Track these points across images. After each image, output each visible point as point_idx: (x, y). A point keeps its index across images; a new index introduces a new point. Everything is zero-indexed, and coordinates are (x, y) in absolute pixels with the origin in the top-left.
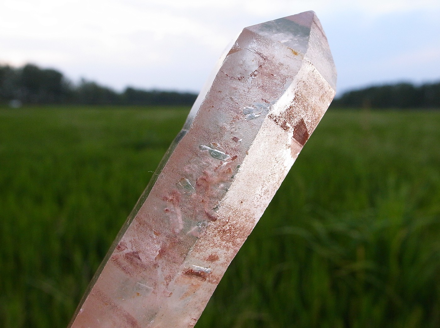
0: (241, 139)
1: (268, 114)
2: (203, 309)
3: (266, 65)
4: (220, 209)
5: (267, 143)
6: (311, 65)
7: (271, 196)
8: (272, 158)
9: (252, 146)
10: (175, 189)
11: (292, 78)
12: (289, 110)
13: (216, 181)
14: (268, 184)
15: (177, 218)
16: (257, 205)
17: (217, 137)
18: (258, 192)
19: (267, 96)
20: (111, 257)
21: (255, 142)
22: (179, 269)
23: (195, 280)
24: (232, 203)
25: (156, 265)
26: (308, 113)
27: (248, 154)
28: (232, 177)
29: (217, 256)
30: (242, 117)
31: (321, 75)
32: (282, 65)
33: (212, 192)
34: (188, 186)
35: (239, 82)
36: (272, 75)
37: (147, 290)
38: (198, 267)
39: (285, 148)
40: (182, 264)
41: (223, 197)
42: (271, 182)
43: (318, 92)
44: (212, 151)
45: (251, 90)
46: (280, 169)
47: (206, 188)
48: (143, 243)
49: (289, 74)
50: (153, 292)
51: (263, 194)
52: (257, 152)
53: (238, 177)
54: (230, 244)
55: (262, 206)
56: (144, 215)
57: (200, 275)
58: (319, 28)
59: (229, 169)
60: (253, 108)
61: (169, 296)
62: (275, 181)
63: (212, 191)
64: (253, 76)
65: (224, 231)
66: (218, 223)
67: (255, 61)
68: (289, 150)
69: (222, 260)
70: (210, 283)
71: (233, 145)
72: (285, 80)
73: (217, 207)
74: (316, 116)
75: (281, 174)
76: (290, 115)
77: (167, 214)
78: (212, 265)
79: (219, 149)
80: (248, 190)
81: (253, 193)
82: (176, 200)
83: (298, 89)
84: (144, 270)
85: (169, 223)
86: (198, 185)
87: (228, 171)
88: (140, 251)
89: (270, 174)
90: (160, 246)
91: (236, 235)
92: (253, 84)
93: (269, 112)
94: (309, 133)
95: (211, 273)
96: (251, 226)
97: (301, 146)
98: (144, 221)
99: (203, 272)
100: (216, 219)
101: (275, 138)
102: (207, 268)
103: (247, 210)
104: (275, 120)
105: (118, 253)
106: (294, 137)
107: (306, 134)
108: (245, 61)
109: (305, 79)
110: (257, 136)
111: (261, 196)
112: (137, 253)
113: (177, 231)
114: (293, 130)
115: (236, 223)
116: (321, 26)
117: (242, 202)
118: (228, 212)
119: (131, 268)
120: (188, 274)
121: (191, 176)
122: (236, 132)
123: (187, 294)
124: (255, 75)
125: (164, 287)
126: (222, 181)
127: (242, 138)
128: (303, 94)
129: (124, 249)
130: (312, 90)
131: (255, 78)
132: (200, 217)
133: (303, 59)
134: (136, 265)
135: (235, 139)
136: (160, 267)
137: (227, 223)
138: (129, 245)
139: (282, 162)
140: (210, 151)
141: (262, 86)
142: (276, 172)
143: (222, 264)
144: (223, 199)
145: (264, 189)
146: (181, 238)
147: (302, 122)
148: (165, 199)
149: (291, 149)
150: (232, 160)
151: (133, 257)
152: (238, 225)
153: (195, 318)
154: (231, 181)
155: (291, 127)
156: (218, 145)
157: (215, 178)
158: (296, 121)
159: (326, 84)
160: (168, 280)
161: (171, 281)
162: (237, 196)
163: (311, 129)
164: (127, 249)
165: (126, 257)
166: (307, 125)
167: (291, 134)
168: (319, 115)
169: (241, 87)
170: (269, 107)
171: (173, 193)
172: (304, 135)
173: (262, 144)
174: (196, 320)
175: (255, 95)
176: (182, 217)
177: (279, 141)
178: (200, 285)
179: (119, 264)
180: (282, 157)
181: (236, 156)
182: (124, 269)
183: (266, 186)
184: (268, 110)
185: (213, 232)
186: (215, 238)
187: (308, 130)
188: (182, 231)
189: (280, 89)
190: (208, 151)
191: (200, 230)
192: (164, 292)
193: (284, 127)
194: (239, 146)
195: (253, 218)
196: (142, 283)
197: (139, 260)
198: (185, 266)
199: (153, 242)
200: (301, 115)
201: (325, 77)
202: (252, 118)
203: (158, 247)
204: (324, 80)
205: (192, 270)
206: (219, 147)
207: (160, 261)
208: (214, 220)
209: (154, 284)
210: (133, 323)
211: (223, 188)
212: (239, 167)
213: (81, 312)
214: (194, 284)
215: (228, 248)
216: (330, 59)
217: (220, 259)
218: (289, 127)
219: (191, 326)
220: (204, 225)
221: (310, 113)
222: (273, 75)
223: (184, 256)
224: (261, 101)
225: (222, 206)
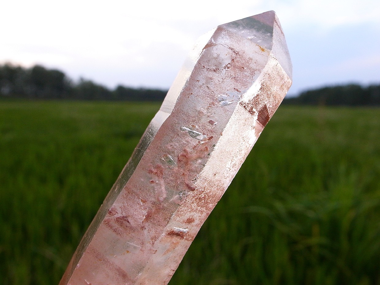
0: (217, 123)
1: (240, 102)
2: (180, 262)
3: (238, 59)
4: (198, 181)
5: (237, 126)
6: (275, 59)
7: (237, 169)
8: (240, 138)
9: (226, 129)
10: (159, 164)
11: (260, 71)
12: (256, 98)
13: (194, 157)
14: (236, 159)
15: (161, 188)
16: (226, 176)
17: (195, 120)
18: (228, 166)
19: (239, 86)
20: (104, 220)
21: (228, 125)
22: (163, 231)
23: (175, 239)
24: (208, 175)
25: (143, 228)
26: (270, 100)
27: (222, 135)
28: (209, 155)
29: (193, 219)
30: (217, 103)
31: (282, 68)
32: (251, 59)
33: (192, 167)
34: (170, 161)
35: (214, 73)
36: (242, 68)
37: (135, 248)
38: (178, 228)
39: (251, 129)
40: (165, 226)
41: (200, 171)
42: (238, 157)
43: (279, 82)
44: (191, 132)
45: (225, 80)
46: (245, 146)
47: (186, 163)
48: (131, 209)
49: (257, 68)
50: (141, 250)
51: (231, 167)
52: (229, 133)
53: (214, 154)
54: (204, 209)
55: (231, 177)
56: (132, 185)
57: (179, 235)
58: (279, 26)
59: (206, 148)
60: (227, 96)
61: (154, 253)
62: (242, 156)
63: (191, 165)
64: (226, 68)
65: (200, 199)
66: (195, 192)
67: (228, 55)
68: (254, 131)
69: (197, 222)
70: (186, 241)
71: (209, 127)
72: (253, 73)
73: (195, 179)
74: (276, 102)
75: (247, 151)
76: (256, 102)
77: (153, 185)
78: (189, 226)
79: (197, 130)
80: (221, 165)
81: (224, 167)
82: (160, 172)
83: (264, 81)
84: (133, 232)
85: (154, 192)
86: (179, 160)
87: (205, 149)
88: (129, 216)
89: (238, 151)
90: (146, 211)
91: (209, 201)
92: (226, 75)
93: (240, 100)
94: (270, 116)
95: (188, 233)
96: (221, 194)
97: (262, 127)
98: (133, 191)
99: (181, 232)
100: (195, 189)
101: (243, 121)
102: (185, 229)
103: (219, 181)
104: (245, 106)
105: (110, 217)
106: (258, 120)
107: (267, 117)
108: (219, 55)
109: (270, 72)
110: (230, 120)
111: (230, 169)
112: (126, 217)
113: (161, 199)
114: (258, 114)
115: (210, 192)
116: (280, 25)
117: (215, 175)
118: (204, 183)
119: (121, 230)
120: (170, 235)
121: (173, 152)
122: (212, 116)
123: (168, 251)
124: (228, 68)
125: (150, 246)
126: (200, 158)
127: (217, 121)
128: (268, 84)
129: (115, 214)
130: (275, 81)
131: (228, 70)
132: (180, 188)
133: (269, 55)
134: (126, 227)
135: (211, 122)
136: (147, 229)
137: (203, 192)
138: (119, 211)
139: (248, 141)
140: (190, 132)
141: (235, 78)
142: (243, 149)
143: (197, 225)
144: (201, 173)
145: (233, 163)
146: (165, 205)
147: (265, 107)
148: (151, 172)
149: (255, 130)
150: (208, 140)
151: (123, 221)
152: (211, 194)
153: (173, 269)
154: (208, 158)
155: (256, 112)
156: (196, 127)
157: (194, 155)
158: (260, 106)
159: (286, 76)
160: (153, 240)
161: (156, 240)
162: (212, 170)
163: (271, 112)
164: (118, 213)
165: (116, 220)
166: (268, 110)
167: (256, 118)
168: (279, 101)
169: (216, 77)
170: (240, 95)
171: (158, 167)
172: (266, 118)
173: (234, 126)
174: (174, 271)
175: (229, 84)
176: (166, 188)
177: (246, 123)
178: (179, 243)
179: (111, 227)
180: (248, 136)
181: (212, 137)
182: (115, 231)
183: (234, 161)
184: (239, 98)
185: (191, 200)
186: (193, 205)
187: (269, 114)
188: (165, 199)
189: (250, 80)
190: (187, 131)
191: (181, 199)
192: (150, 250)
193: (251, 112)
194: (214, 128)
195: (223, 187)
196: (130, 242)
197: (128, 223)
198: (168, 228)
199: (140, 208)
200: (265, 102)
201: (285, 70)
202: (226, 105)
203: (145, 212)
204: (284, 72)
205: (173, 231)
206: (197, 129)
207: (147, 224)
208: (193, 190)
209: (141, 243)
210: (124, 276)
211: (200, 164)
212: (214, 146)
213: (78, 267)
214: (174, 242)
215: (202, 212)
216: (287, 53)
217: (196, 221)
218: (255, 112)
219: (170, 275)
220: (184, 194)
221: (272, 99)
222: (244, 68)
223: (167, 220)
224: (233, 90)
225: (199, 179)
